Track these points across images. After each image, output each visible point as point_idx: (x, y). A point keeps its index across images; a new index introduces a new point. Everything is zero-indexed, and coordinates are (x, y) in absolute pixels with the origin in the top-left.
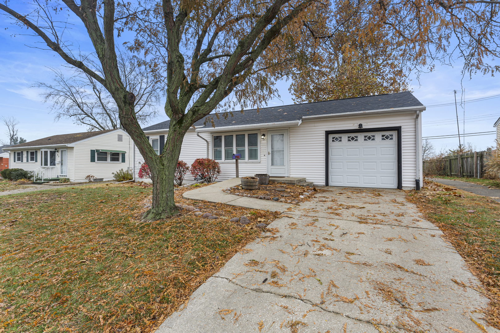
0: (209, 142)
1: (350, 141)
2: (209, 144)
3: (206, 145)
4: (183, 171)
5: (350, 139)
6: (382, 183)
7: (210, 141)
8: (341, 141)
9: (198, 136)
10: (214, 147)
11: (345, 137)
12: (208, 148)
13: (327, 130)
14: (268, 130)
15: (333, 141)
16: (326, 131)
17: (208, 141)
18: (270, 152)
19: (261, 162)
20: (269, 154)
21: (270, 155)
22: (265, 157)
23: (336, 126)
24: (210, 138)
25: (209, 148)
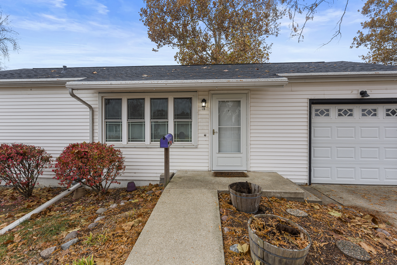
0: (95, 110)
1: (342, 115)
2: (95, 113)
3: (88, 113)
4: (37, 166)
5: (341, 113)
6: (387, 178)
7: (97, 106)
8: (328, 115)
9: (73, 95)
10: (106, 119)
11: (334, 110)
12: (93, 119)
13: (313, 97)
14: (212, 92)
15: (317, 115)
16: (310, 100)
17: (93, 106)
18: (217, 130)
19: (199, 146)
20: (214, 133)
21: (217, 135)
22: (205, 138)
23: (326, 92)
24: (97, 102)
25: (96, 120)
